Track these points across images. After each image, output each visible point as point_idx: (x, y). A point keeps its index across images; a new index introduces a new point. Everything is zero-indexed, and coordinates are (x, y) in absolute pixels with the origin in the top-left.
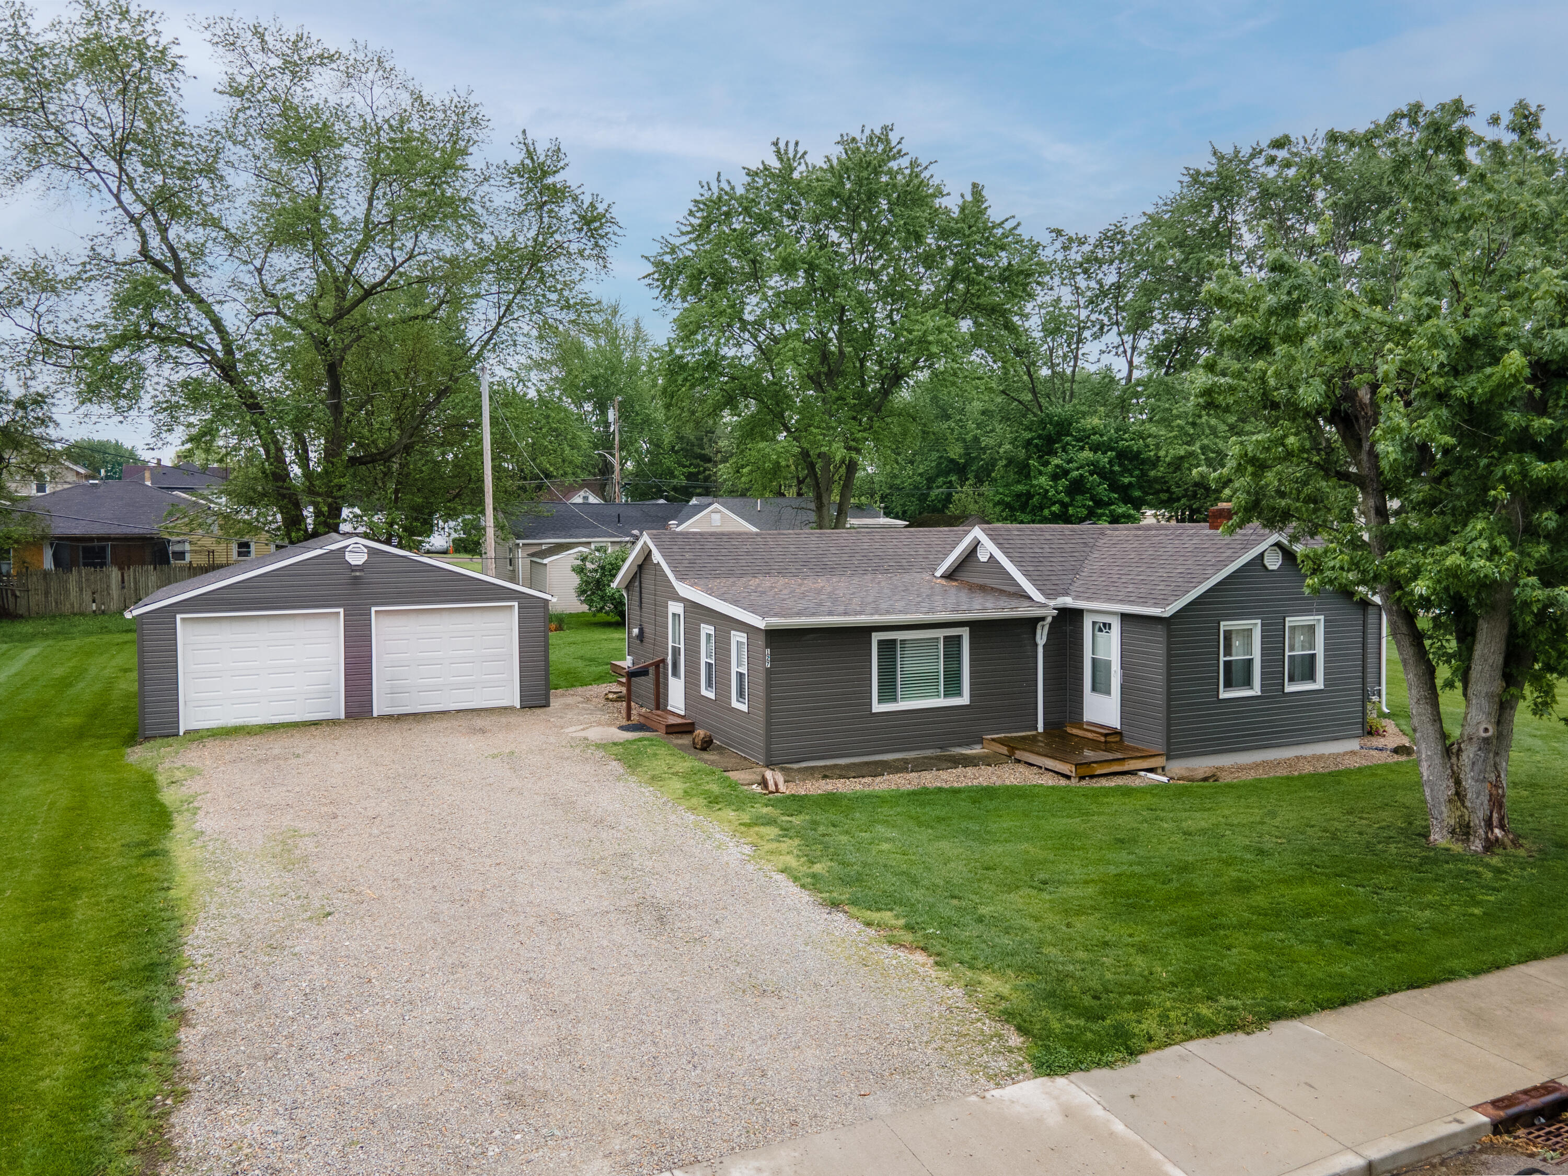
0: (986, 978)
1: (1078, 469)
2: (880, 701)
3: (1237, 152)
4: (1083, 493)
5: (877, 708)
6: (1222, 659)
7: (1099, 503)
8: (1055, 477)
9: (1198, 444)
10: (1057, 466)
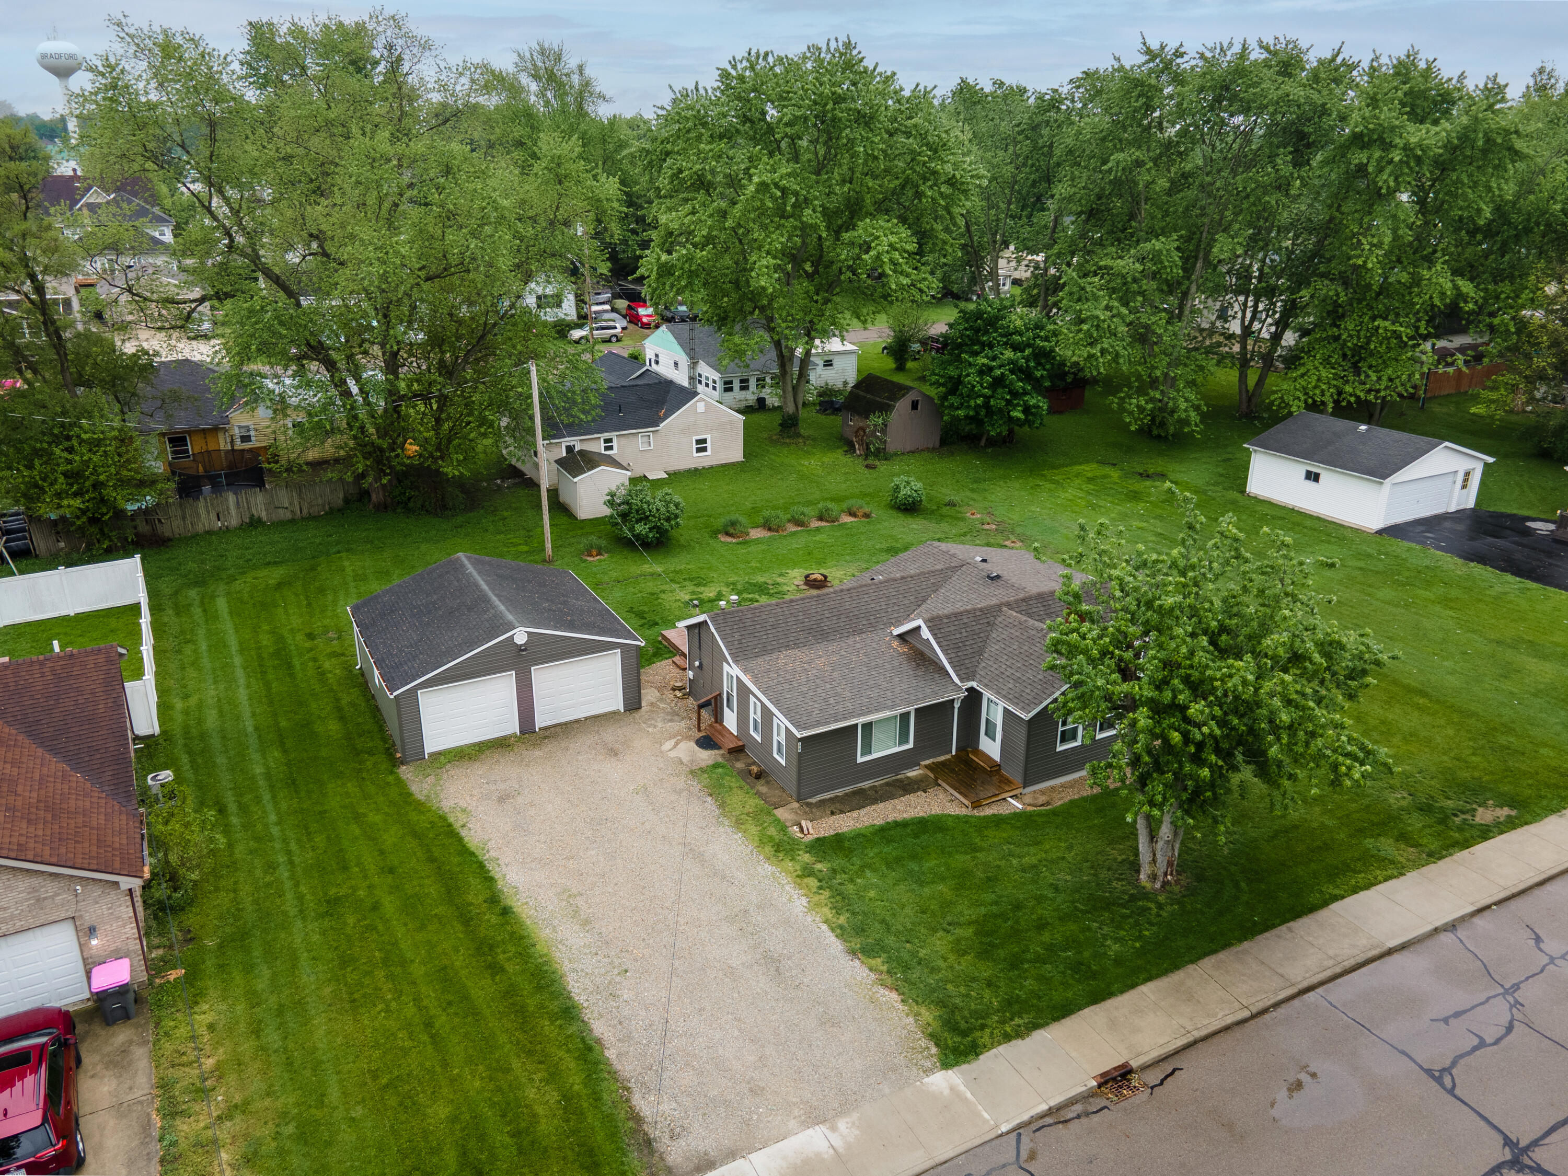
0: (923, 1011)
1: (1000, 367)
2: (862, 755)
4: (1005, 387)
5: (860, 760)
6: (1060, 729)
7: (1015, 394)
8: (981, 373)
9: (1099, 346)
10: (983, 365)
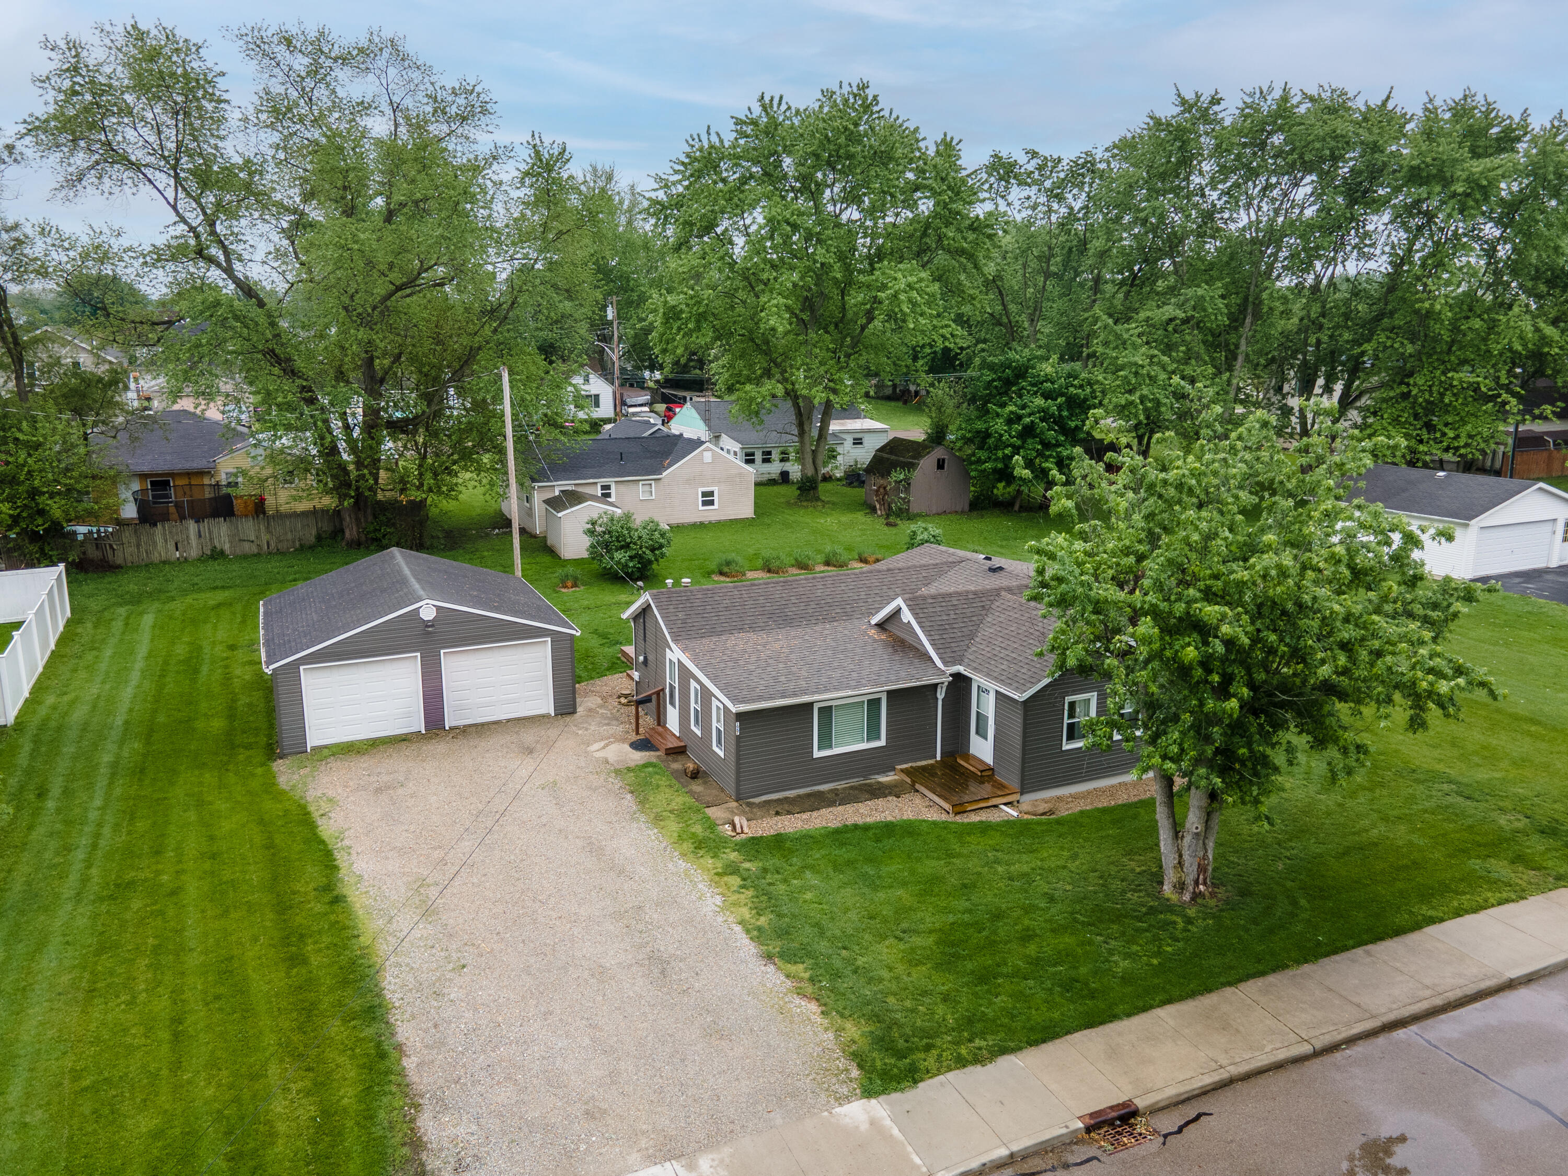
1: (1030, 415)
2: (819, 749)
3: (1198, 97)
4: (1034, 437)
5: (817, 754)
6: (1066, 721)
7: (1047, 445)
8: (1010, 422)
10: (1012, 412)
